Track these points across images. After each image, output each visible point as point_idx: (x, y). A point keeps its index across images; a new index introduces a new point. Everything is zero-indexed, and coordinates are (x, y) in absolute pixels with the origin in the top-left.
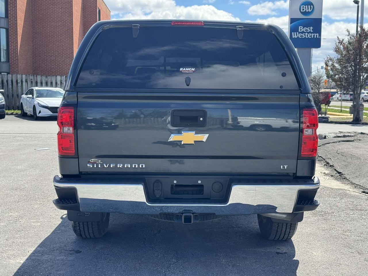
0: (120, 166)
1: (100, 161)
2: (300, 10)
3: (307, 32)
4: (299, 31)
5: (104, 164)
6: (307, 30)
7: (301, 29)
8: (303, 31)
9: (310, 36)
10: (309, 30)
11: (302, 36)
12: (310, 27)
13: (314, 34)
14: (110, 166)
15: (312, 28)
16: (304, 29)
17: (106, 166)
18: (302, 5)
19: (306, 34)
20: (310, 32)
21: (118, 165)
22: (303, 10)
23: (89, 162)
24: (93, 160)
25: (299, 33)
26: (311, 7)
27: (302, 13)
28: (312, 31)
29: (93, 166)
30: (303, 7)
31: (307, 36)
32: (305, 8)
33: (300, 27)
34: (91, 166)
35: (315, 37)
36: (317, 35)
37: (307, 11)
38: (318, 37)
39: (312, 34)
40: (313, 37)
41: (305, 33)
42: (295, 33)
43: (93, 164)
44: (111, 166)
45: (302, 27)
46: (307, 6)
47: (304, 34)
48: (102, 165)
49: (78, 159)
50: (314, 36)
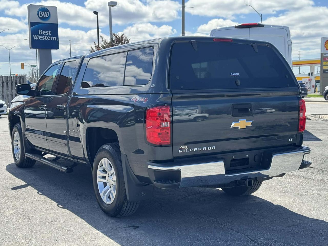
0: (200, 149)
1: (187, 147)
2: (38, 16)
3: (46, 35)
4: (39, 34)
5: (190, 149)
6: (46, 33)
7: (40, 32)
8: (43, 34)
9: (49, 39)
10: (48, 33)
11: (42, 38)
12: (48, 31)
13: (52, 37)
14: (193, 150)
15: (50, 32)
16: (43, 33)
17: (191, 150)
18: (39, 11)
19: (46, 37)
20: (49, 35)
21: (199, 149)
22: (41, 15)
23: (180, 149)
24: (182, 147)
25: (39, 35)
26: (47, 14)
27: (40, 18)
28: (50, 35)
29: (183, 151)
30: (41, 13)
31: (47, 39)
32: (43, 14)
33: (39, 30)
34: (182, 152)
35: (54, 40)
36: (55, 38)
37: (44, 16)
38: (56, 40)
39: (51, 37)
40: (51, 40)
41: (44, 35)
42: (36, 35)
43: (183, 149)
44: (195, 150)
45: (41, 31)
46: (44, 12)
47: (44, 37)
48: (189, 150)
49: (172, 147)
50: (52, 38)
